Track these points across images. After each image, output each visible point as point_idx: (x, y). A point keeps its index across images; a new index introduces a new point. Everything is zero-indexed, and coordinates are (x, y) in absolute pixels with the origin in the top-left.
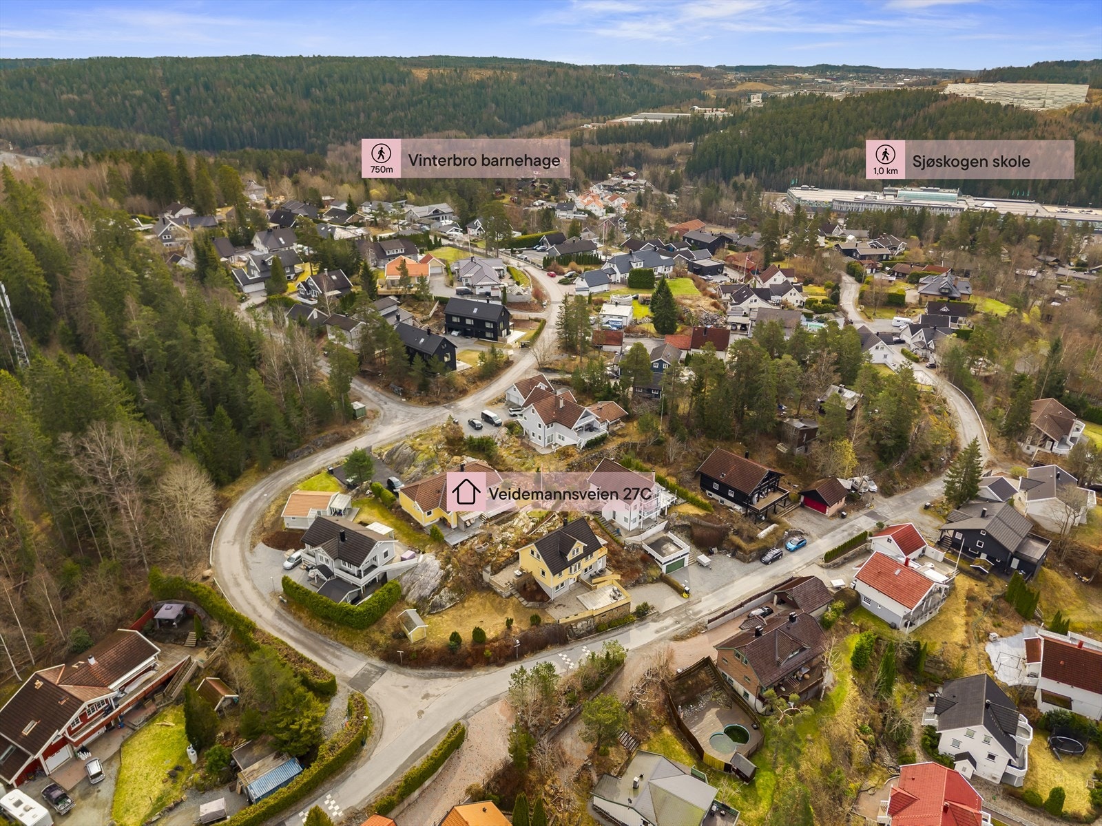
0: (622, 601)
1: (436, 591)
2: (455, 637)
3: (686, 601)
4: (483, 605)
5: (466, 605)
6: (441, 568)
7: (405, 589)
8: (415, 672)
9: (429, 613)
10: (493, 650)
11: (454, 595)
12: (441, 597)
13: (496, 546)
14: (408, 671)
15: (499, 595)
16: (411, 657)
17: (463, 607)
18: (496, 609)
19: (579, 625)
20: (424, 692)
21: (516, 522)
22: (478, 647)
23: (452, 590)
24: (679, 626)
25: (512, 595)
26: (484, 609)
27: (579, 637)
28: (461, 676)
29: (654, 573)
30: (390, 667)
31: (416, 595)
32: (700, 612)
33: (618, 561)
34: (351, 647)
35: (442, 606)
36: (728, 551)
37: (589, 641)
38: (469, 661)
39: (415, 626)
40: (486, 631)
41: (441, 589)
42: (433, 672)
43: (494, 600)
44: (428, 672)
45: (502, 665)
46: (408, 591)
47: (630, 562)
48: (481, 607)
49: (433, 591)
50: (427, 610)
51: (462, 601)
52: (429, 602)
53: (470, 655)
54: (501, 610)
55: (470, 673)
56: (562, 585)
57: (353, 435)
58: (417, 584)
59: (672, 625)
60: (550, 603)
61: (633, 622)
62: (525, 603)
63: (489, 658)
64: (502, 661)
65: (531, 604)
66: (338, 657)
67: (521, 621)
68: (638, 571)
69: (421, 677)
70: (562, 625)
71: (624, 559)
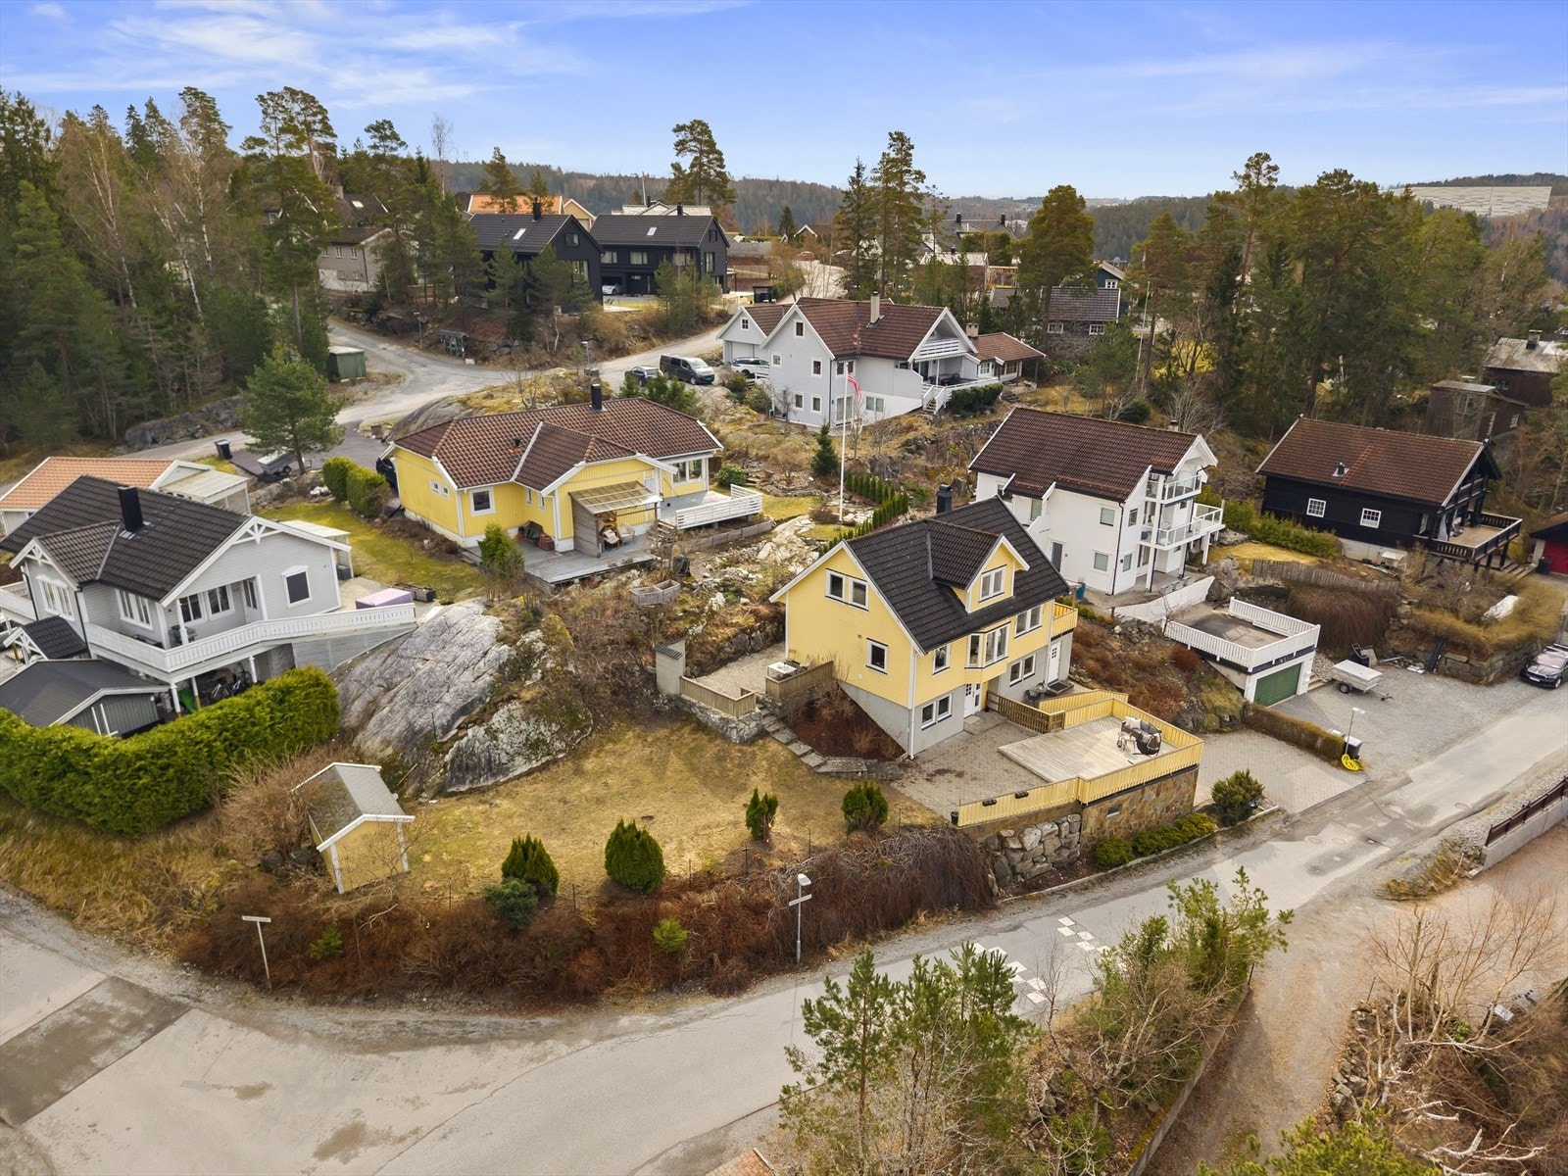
0: (1167, 762)
1: (476, 711)
2: (527, 861)
3: (1359, 781)
4: (659, 767)
5: (589, 765)
6: (501, 640)
7: (357, 707)
8: (326, 1019)
9: (441, 792)
10: (695, 921)
11: (546, 731)
12: (492, 734)
13: (706, 592)
14: (296, 1014)
15: (717, 733)
16: (315, 949)
17: (579, 772)
18: (706, 779)
19: (1031, 838)
20: (338, 1118)
21: (765, 551)
22: (628, 908)
23: (538, 710)
24: (1381, 852)
25: (762, 734)
26: (660, 776)
27: (1031, 887)
28: (540, 1036)
29: (1223, 701)
30: (214, 995)
31: (397, 727)
32: (1434, 807)
33: (1104, 663)
34: (67, 912)
35: (494, 768)
36: (1412, 658)
37: (1075, 899)
38: (587, 965)
39: (358, 813)
40: (668, 850)
41: (495, 707)
42: (410, 1016)
43: (697, 750)
44: (384, 1018)
45: (733, 987)
46: (369, 714)
47: (1139, 667)
48: (647, 774)
49: (464, 710)
50: (435, 778)
51: (576, 753)
52: (442, 749)
53: (588, 939)
54: (721, 781)
55: (589, 1024)
56: (944, 704)
58: (404, 687)
59: (1359, 849)
60: (904, 766)
61: (1209, 840)
62: (813, 760)
63: (675, 955)
64: (735, 967)
65: (835, 764)
67: (805, 818)
68: (1175, 692)
69: (343, 1043)
70: (967, 835)
71: (1123, 660)
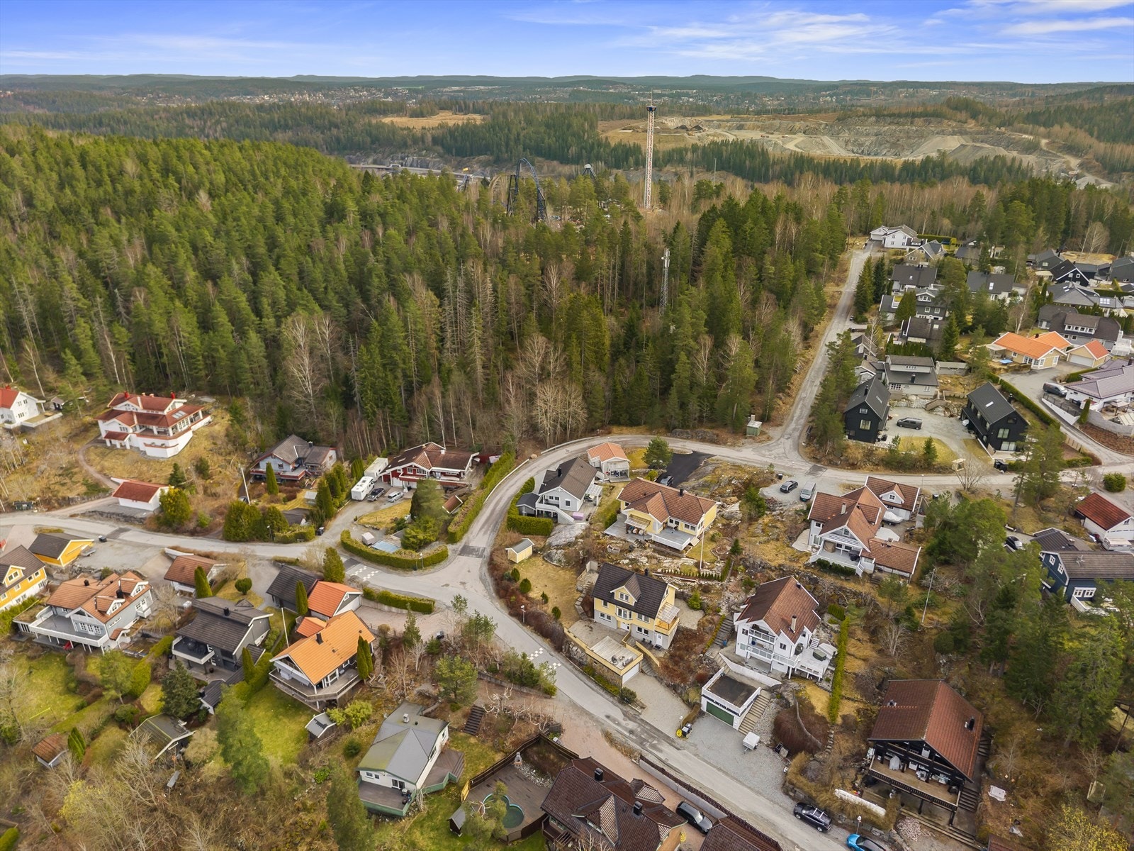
1: (558, 547)
7: (554, 532)
11: (563, 560)
12: (556, 553)
13: (623, 558)
18: (563, 589)
19: (574, 649)
24: (626, 734)
25: (581, 591)
27: (570, 657)
29: (692, 696)
31: (551, 541)
32: (660, 751)
37: (571, 667)
41: (561, 549)
47: (689, 667)
48: (561, 580)
49: (557, 545)
51: (562, 568)
52: (550, 550)
54: (563, 592)
56: (609, 617)
57: (725, 443)
58: (559, 534)
59: (626, 729)
60: (585, 620)
61: (613, 695)
62: (578, 603)
66: (485, 533)
68: (684, 680)
71: (688, 661)
